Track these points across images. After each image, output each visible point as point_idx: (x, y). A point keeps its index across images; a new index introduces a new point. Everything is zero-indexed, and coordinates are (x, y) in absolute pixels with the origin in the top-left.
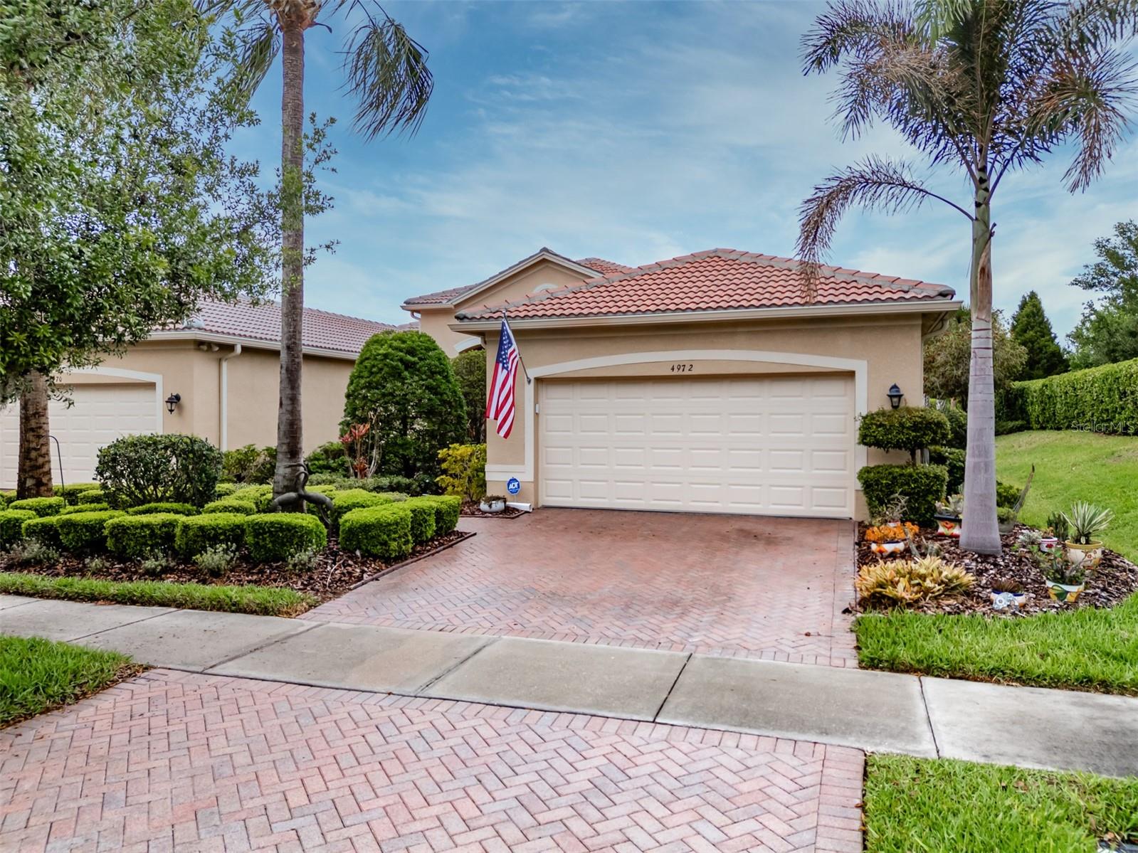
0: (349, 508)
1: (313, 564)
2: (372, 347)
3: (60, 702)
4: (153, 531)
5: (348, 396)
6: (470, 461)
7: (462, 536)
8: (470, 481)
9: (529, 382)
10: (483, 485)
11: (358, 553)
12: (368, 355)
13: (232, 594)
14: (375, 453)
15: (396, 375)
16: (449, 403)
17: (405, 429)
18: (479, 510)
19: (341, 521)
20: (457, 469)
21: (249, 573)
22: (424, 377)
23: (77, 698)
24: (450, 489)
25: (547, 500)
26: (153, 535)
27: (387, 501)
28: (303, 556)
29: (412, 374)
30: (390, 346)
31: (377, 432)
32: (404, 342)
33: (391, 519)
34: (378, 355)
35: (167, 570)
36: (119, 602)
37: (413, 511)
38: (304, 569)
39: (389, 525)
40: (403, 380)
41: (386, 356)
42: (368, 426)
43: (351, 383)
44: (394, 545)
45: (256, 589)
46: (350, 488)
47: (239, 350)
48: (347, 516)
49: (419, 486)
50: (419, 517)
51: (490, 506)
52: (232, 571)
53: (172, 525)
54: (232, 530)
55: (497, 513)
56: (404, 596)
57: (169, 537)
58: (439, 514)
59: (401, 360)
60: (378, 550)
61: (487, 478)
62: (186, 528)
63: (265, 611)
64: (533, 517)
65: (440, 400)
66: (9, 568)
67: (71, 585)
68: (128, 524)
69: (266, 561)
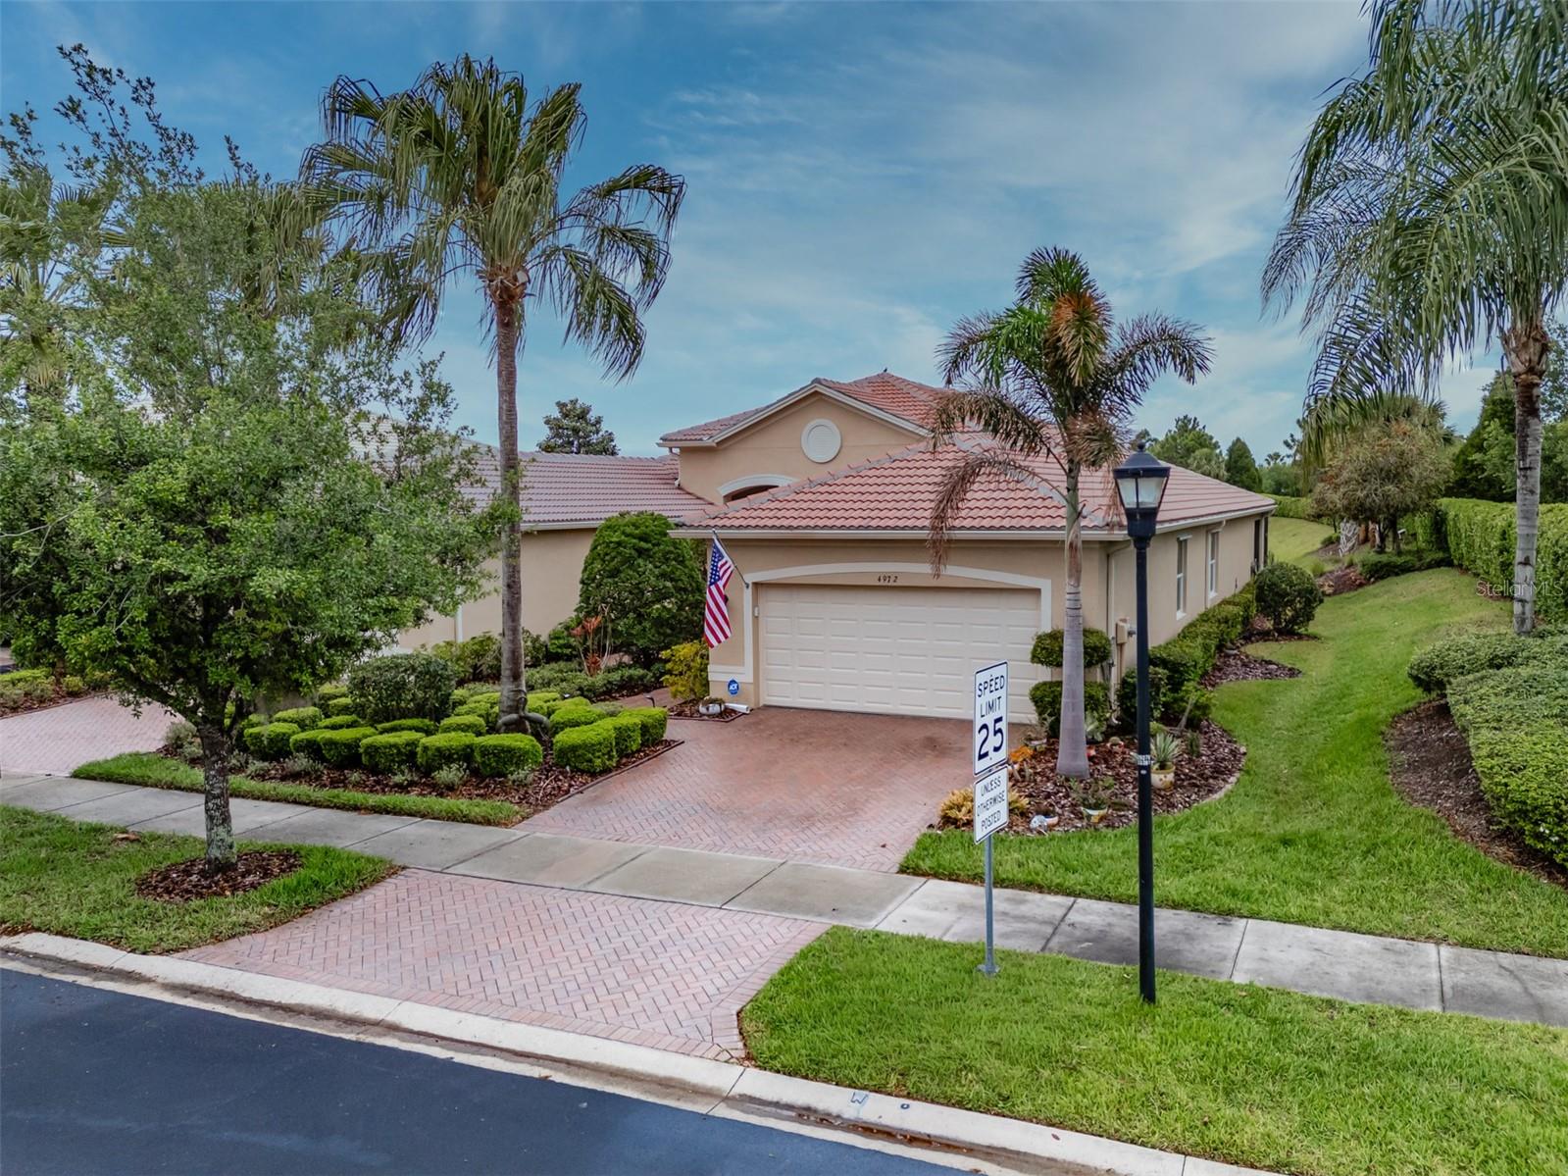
0: (562, 728)
1: (529, 780)
2: (606, 533)
3: (352, 892)
4: (399, 750)
5: (582, 582)
6: (693, 660)
7: (670, 745)
8: (694, 680)
9: (748, 588)
10: (706, 684)
11: (568, 769)
12: (601, 542)
13: (463, 807)
15: (629, 561)
16: (685, 589)
19: (554, 740)
21: (477, 787)
22: (658, 564)
23: (361, 889)
25: (767, 700)
26: (399, 753)
28: (521, 774)
29: (645, 562)
31: (609, 625)
33: (595, 740)
34: (612, 542)
35: (412, 784)
36: (375, 812)
37: (617, 730)
38: (521, 784)
39: (593, 745)
42: (600, 619)
43: (586, 569)
44: (598, 762)
45: (482, 803)
48: (560, 735)
51: (708, 709)
52: (464, 785)
53: (414, 743)
54: (463, 749)
55: (714, 716)
56: (599, 808)
57: (412, 755)
58: (645, 729)
60: (584, 766)
62: (426, 749)
66: (283, 779)
67: (338, 796)
68: (378, 745)
69: (492, 776)
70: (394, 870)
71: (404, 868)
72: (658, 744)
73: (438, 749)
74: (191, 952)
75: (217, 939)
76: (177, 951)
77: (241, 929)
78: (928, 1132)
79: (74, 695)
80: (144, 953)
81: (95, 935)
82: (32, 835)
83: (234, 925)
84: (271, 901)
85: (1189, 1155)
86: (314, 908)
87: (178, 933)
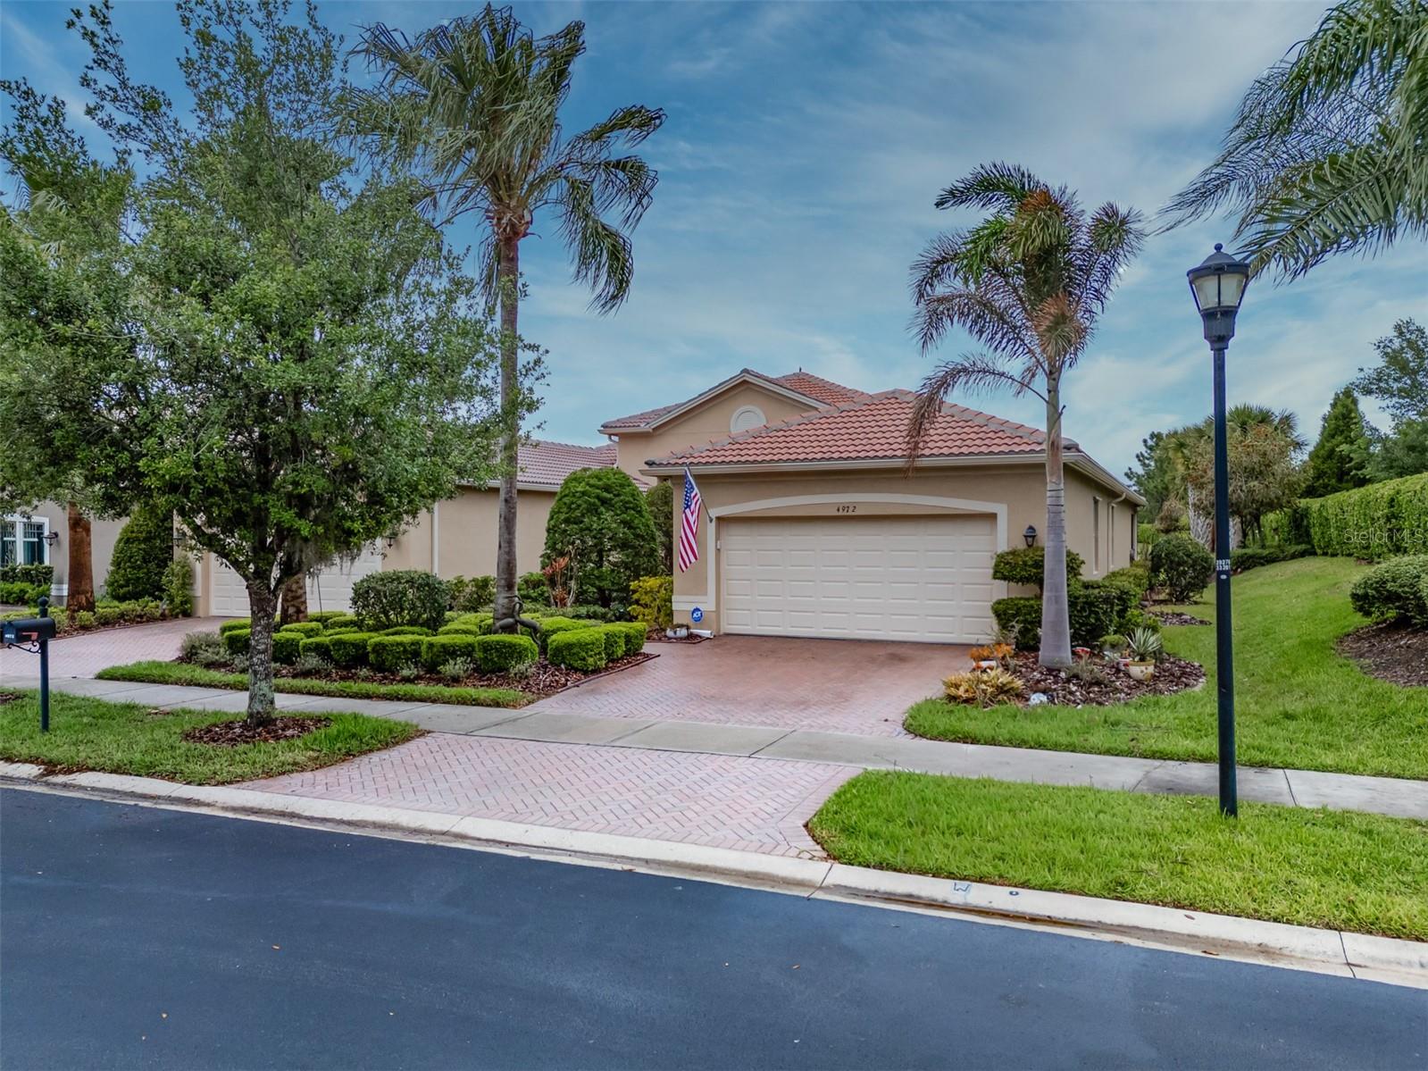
0: (554, 632)
1: (529, 674)
2: (570, 485)
4: (405, 648)
5: (548, 530)
6: (658, 592)
7: (648, 657)
8: (659, 610)
9: (711, 521)
10: (670, 614)
11: (563, 666)
12: (567, 492)
13: (471, 694)
14: (573, 584)
15: (593, 510)
16: (642, 537)
17: (601, 559)
18: (666, 636)
19: (549, 641)
20: (646, 599)
21: (480, 680)
22: (619, 512)
24: (640, 617)
25: (726, 628)
26: (405, 651)
27: (585, 626)
28: (521, 667)
29: (608, 510)
30: (588, 484)
31: (575, 564)
32: (600, 479)
33: (589, 640)
35: (418, 678)
37: (607, 634)
38: (523, 677)
39: (587, 644)
40: (599, 514)
41: (584, 493)
42: (567, 559)
43: (552, 518)
44: (590, 660)
45: (488, 691)
46: (552, 615)
48: (554, 637)
49: (614, 615)
50: (610, 640)
51: (675, 633)
52: (468, 678)
53: (417, 643)
54: (466, 647)
55: (681, 639)
56: (598, 697)
57: (416, 654)
58: (628, 638)
59: (598, 497)
60: (578, 664)
61: (674, 608)
62: (431, 645)
63: (497, 704)
64: (712, 642)
65: (633, 534)
66: (294, 676)
67: (350, 687)
68: (386, 643)
69: (493, 672)
70: (423, 733)
71: (429, 732)
72: (638, 655)
73: (443, 646)
74: (245, 784)
75: (269, 774)
76: (231, 783)
77: (290, 767)
78: (1048, 914)
79: (85, 628)
80: (200, 785)
81: (150, 771)
82: (71, 709)
83: (283, 764)
84: (314, 747)
85: (1342, 930)
86: (354, 756)
87: (231, 769)
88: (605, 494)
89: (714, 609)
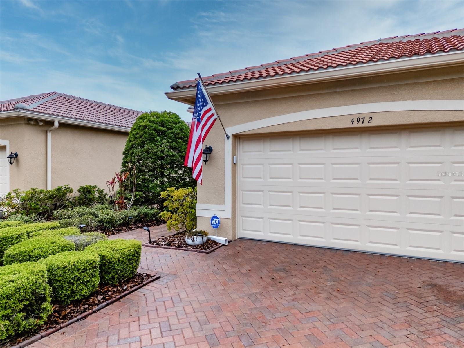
5: (125, 154)
6: (185, 200)
9: (229, 138)
10: (194, 219)
12: (135, 127)
15: (152, 139)
18: (184, 243)
20: (174, 206)
30: (149, 120)
32: (158, 117)
34: (141, 126)
40: (155, 142)
41: (145, 127)
47: (57, 124)
51: (193, 240)
55: (198, 246)
59: (155, 130)
61: (197, 215)
88: (161, 128)
89: (230, 216)
